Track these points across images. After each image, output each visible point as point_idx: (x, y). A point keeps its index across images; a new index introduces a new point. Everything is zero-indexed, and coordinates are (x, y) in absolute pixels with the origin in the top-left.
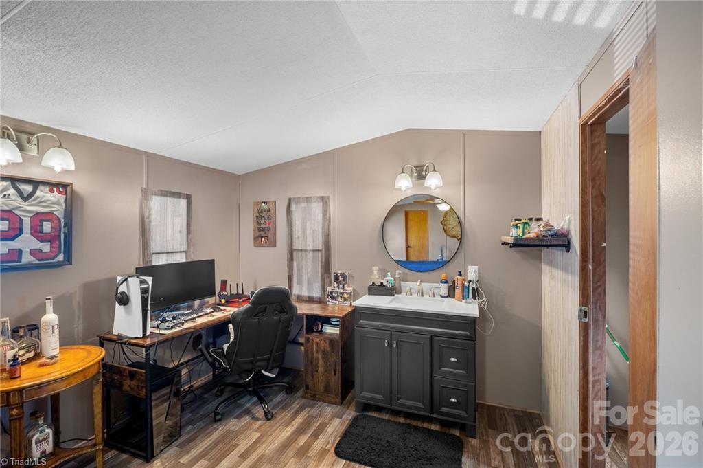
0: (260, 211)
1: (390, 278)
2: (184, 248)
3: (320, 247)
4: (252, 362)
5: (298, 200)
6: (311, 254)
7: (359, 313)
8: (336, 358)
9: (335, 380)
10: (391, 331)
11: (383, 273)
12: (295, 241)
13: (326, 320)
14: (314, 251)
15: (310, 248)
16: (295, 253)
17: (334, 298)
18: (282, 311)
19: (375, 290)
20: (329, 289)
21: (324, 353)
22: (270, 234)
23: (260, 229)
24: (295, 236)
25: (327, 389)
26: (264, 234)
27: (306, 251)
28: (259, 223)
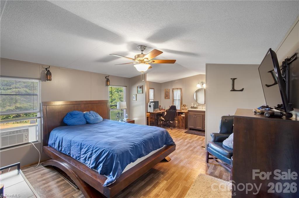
0: (166, 91)
1: (195, 105)
2: (153, 99)
3: (180, 99)
4: (169, 119)
5: (175, 89)
6: (178, 101)
7: (189, 111)
8: (184, 121)
9: (184, 125)
10: (195, 114)
11: (194, 104)
12: (174, 98)
13: (182, 113)
14: (179, 100)
15: (178, 99)
16: (174, 100)
17: (183, 110)
18: (175, 110)
19: (192, 108)
20: (182, 108)
21: (182, 119)
22: (168, 96)
23: (166, 95)
24: (174, 97)
25: (182, 126)
26: (167, 96)
27: (177, 100)
28: (166, 94)
